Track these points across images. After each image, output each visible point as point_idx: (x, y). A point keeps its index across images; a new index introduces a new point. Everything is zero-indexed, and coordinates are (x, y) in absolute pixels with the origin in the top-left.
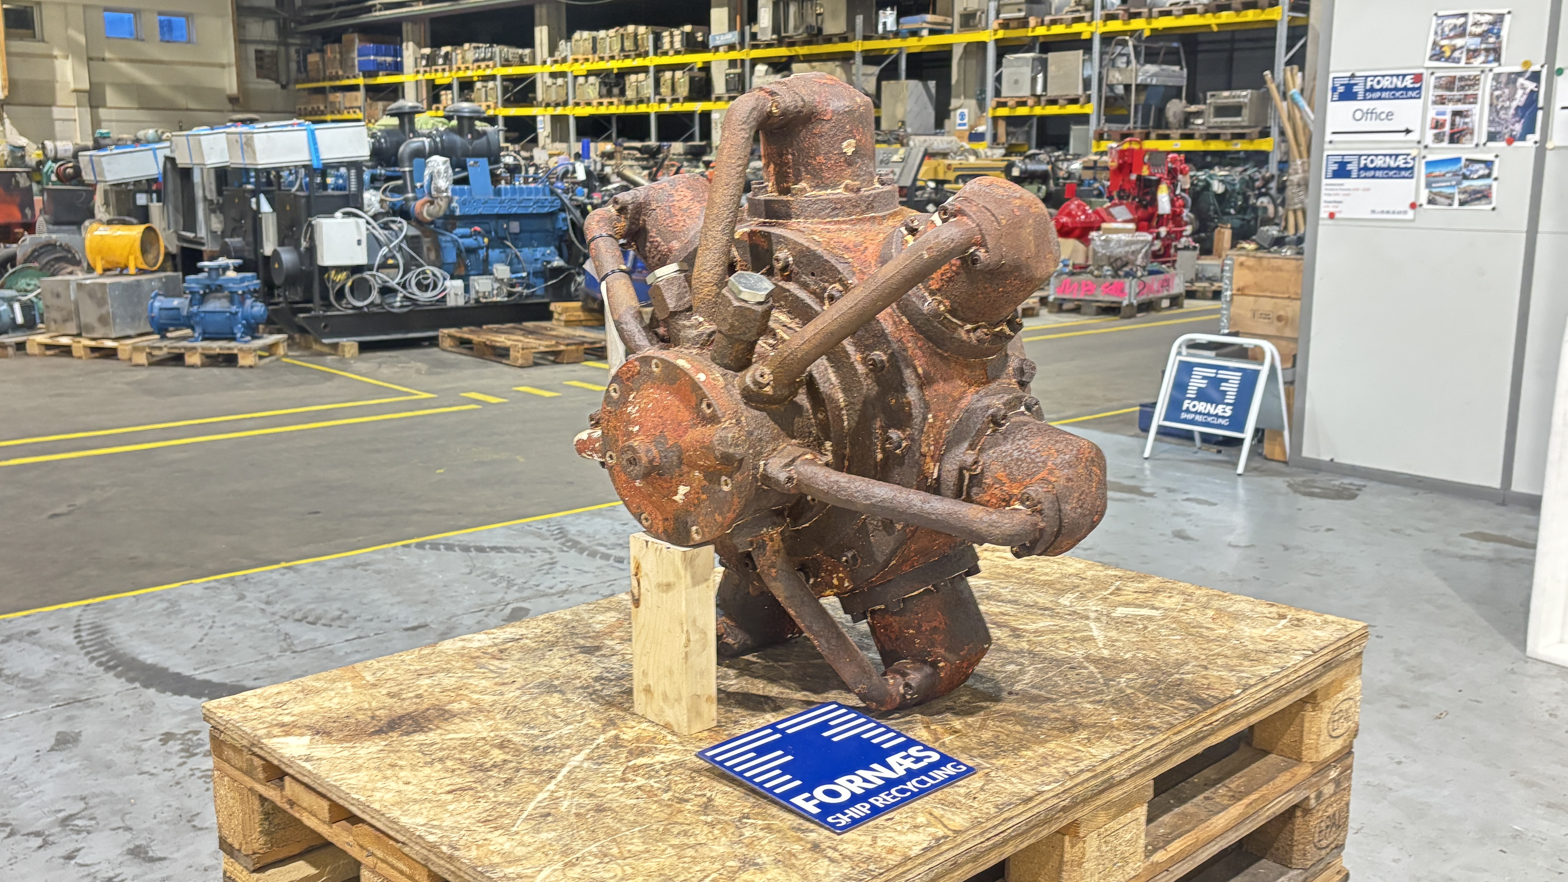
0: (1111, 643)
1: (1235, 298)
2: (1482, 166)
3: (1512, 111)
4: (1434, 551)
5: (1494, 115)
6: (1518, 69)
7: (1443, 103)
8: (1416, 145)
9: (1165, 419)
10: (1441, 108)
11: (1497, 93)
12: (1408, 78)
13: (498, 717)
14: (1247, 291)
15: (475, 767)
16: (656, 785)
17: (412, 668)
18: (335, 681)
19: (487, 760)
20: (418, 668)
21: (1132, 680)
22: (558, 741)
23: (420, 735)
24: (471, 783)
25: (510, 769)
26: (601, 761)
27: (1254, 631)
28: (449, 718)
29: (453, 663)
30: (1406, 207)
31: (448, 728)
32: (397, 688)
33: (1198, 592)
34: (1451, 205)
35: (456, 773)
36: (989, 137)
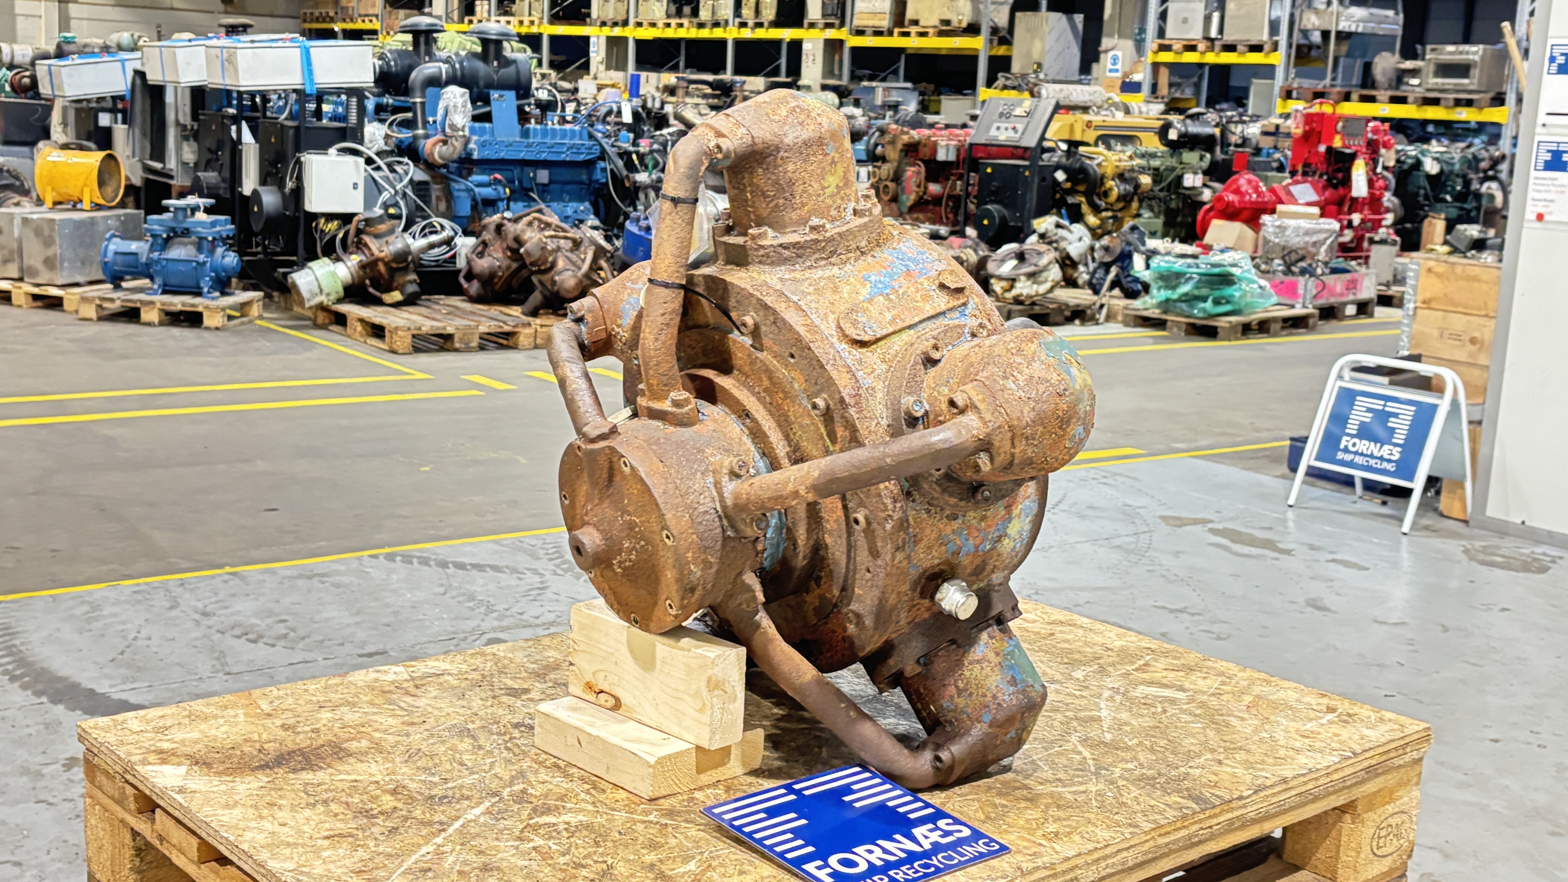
0: (1119, 725)
1: (1419, 312)
9: (1318, 459)
13: (398, 759)
14: (1433, 305)
15: (361, 813)
16: (554, 847)
17: (314, 698)
18: (226, 708)
19: (374, 806)
20: (321, 699)
21: (1130, 770)
22: (458, 792)
23: (308, 773)
24: (352, 830)
25: (399, 817)
26: (500, 816)
27: (1292, 723)
28: (344, 757)
29: (361, 696)
31: (340, 768)
32: (293, 720)
33: (1240, 674)
35: (339, 817)
36: (1146, 88)
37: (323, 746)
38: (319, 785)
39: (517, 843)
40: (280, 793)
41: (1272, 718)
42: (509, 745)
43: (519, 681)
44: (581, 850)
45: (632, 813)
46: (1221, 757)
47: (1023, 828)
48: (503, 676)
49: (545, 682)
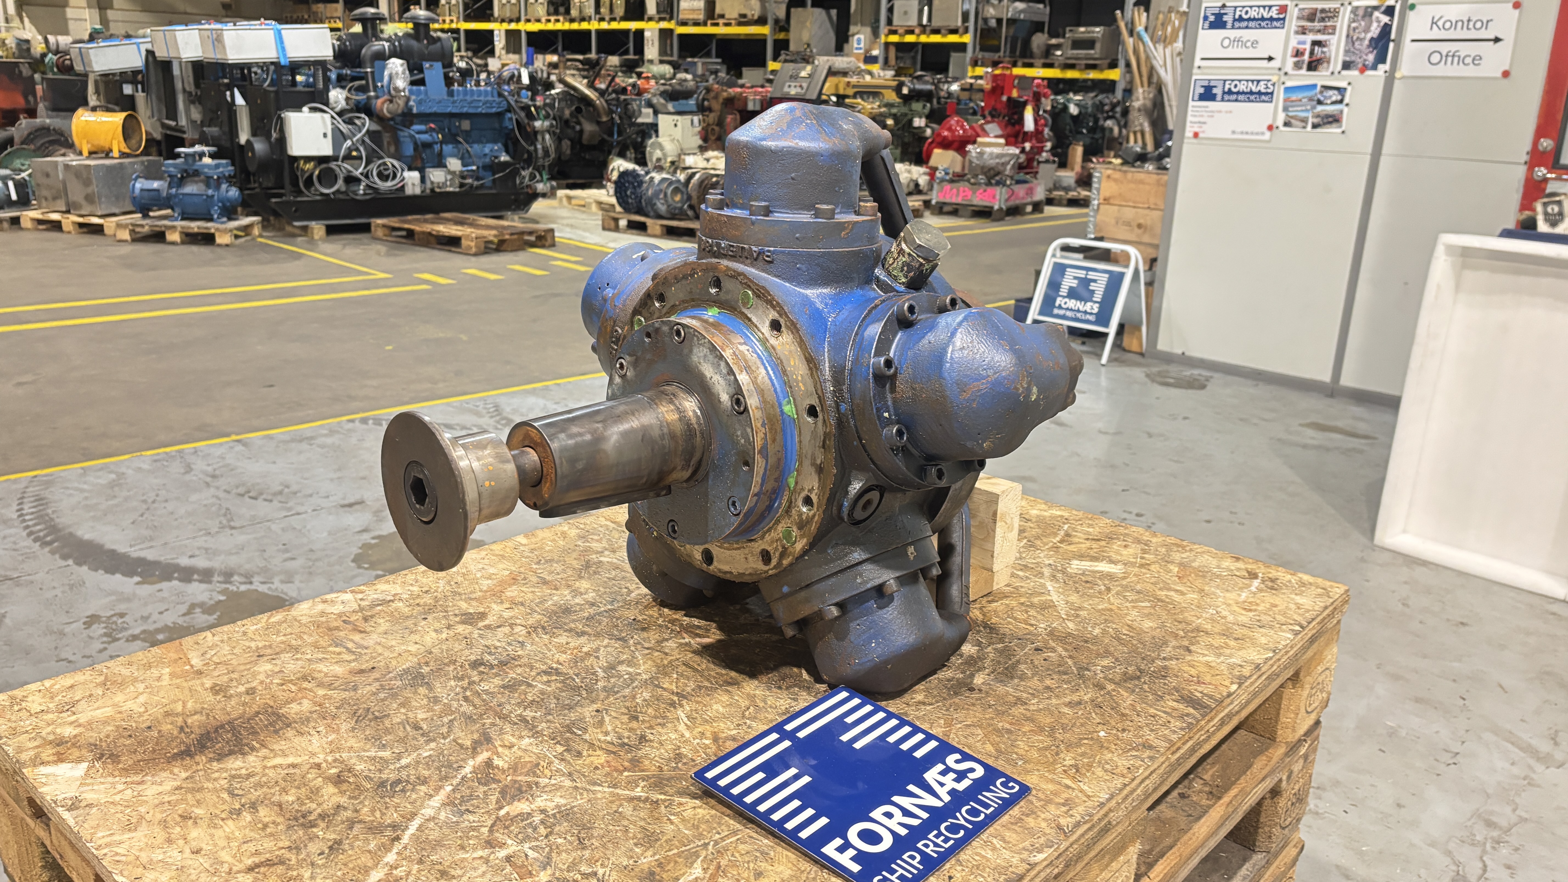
0: (1075, 612)
1: (1102, 207)
2: (1336, 92)
3: (1367, 42)
4: (1279, 440)
5: (1350, 45)
6: (1375, 3)
7: (1304, 33)
8: (1277, 72)
9: (1040, 314)
10: (1302, 37)
11: (1354, 25)
12: (1274, 9)
13: (344, 727)
14: (1112, 201)
15: (296, 819)
16: (531, 853)
17: (253, 645)
18: (150, 667)
19: (314, 806)
20: (260, 645)
21: (1109, 668)
22: (413, 772)
23: (236, 759)
24: (283, 851)
25: (343, 822)
26: (464, 808)
27: (1228, 595)
28: (281, 729)
29: (305, 637)
30: (1264, 129)
31: (276, 747)
32: (225, 678)
33: (1154, 540)
34: (1304, 127)
35: (269, 830)
36: (881, 60)
37: (258, 713)
38: (249, 776)
39: (486, 852)
40: (198, 796)
41: (1207, 588)
42: (468, 693)
43: (474, 603)
44: (564, 856)
45: (615, 786)
46: (1186, 643)
47: (1039, 762)
48: (457, 598)
49: (502, 603)
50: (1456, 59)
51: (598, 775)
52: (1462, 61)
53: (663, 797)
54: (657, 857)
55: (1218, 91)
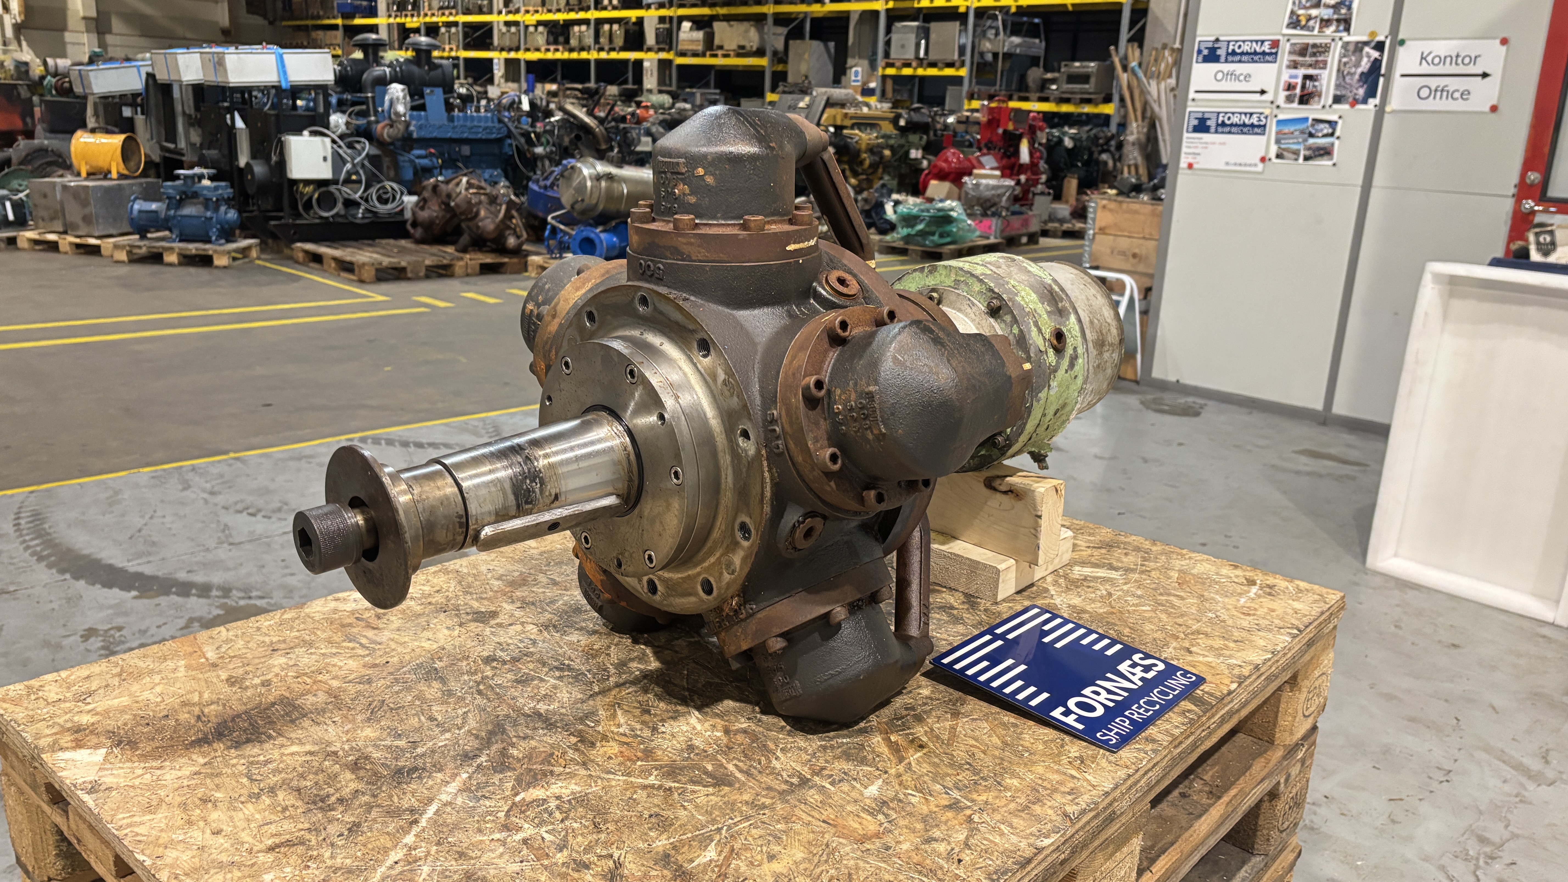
1: (1097, 237)
2: (1327, 125)
3: (1357, 77)
4: (1273, 466)
5: (1341, 79)
6: (1365, 38)
7: (1296, 68)
8: (1269, 105)
10: (1294, 72)
11: (1345, 60)
12: (1266, 43)
13: (359, 718)
14: (1107, 231)
15: (315, 803)
16: (547, 836)
17: (267, 639)
18: (166, 660)
19: (331, 791)
20: (275, 639)
22: (428, 760)
23: (254, 746)
24: (303, 833)
25: (361, 806)
26: (480, 794)
27: (1226, 600)
28: (297, 719)
29: (319, 633)
30: (1257, 160)
31: (293, 735)
32: (241, 671)
33: (1154, 548)
34: (1296, 160)
35: (288, 813)
36: (878, 92)
37: (274, 703)
38: (266, 764)
39: (503, 835)
40: (217, 781)
41: (1206, 594)
42: (481, 687)
43: (486, 602)
44: (580, 839)
45: (629, 775)
46: (1187, 645)
48: (469, 597)
49: (513, 602)
50: (1445, 94)
51: (612, 765)
52: (1451, 95)
53: (677, 785)
54: (672, 840)
55: (1211, 123)
